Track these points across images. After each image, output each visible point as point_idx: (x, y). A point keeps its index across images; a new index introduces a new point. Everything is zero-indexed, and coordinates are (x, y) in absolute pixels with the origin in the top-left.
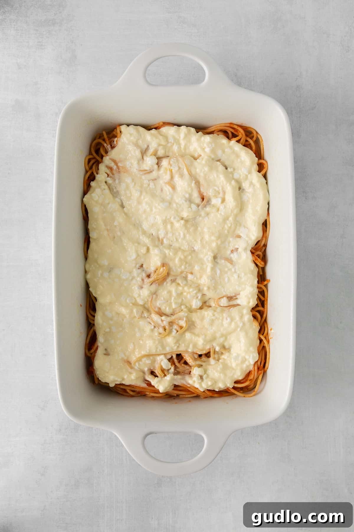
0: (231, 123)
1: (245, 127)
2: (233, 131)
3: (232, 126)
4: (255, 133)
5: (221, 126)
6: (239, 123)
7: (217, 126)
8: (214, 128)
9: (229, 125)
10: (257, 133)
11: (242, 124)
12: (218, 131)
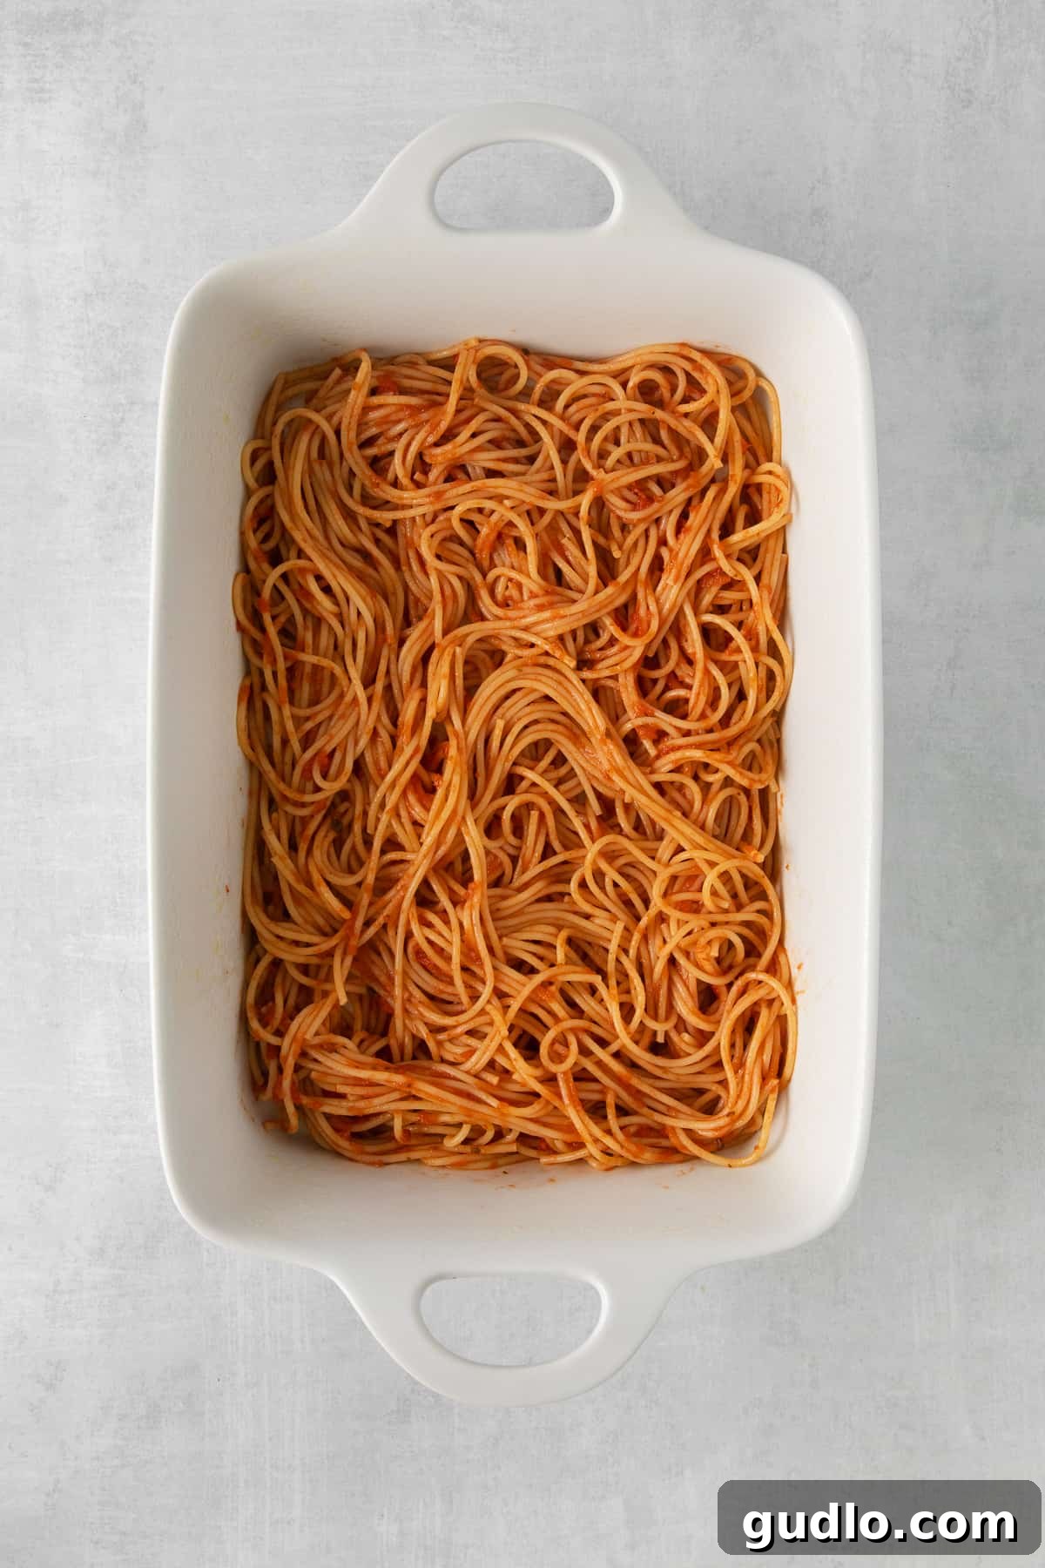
0: (683, 345)
1: (727, 357)
2: (688, 366)
3: (685, 352)
4: (751, 375)
5: (652, 353)
6: (708, 346)
7: (640, 352)
8: (632, 358)
9: (676, 349)
10: (759, 374)
11: (717, 346)
12: (644, 365)
